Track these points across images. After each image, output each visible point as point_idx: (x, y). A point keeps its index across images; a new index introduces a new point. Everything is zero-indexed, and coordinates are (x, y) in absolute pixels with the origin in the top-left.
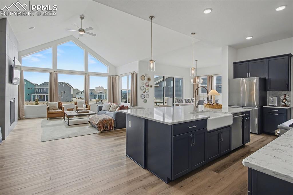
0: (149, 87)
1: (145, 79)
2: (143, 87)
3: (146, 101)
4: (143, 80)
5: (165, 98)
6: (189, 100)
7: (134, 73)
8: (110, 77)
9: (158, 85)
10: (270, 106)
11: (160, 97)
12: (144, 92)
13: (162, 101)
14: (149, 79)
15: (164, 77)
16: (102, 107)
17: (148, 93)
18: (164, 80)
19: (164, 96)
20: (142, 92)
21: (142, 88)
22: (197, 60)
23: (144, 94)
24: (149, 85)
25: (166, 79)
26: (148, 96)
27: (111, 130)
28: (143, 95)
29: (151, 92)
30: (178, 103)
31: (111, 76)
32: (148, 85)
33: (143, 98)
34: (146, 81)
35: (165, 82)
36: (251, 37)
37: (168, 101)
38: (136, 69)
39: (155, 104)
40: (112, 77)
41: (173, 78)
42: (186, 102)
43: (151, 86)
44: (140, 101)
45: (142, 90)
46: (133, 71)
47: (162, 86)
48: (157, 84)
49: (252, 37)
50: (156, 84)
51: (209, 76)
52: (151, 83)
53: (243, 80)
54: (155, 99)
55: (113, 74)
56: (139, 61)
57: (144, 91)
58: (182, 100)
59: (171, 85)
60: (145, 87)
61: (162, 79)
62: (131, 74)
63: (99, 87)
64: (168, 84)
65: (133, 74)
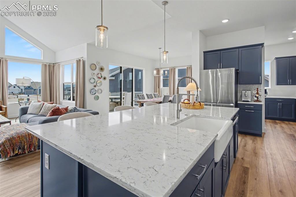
0: (102, 80)
1: (96, 68)
2: (94, 79)
3: (98, 97)
4: (93, 70)
5: (122, 92)
6: (151, 95)
7: (80, 60)
8: (46, 65)
9: (114, 78)
10: (244, 101)
11: (117, 92)
12: (95, 86)
13: (119, 97)
14: (102, 69)
15: (121, 67)
16: (28, 108)
17: (100, 88)
18: (121, 72)
19: (121, 91)
20: (92, 86)
21: (92, 81)
22: (161, 48)
23: (95, 88)
24: (102, 77)
25: (123, 71)
26: (100, 91)
27: (31, 151)
28: (93, 91)
29: (105, 85)
30: (139, 99)
31: (48, 64)
32: (100, 77)
33: (93, 93)
34: (97, 71)
35: (122, 74)
36: (227, 19)
37: (125, 97)
38: (83, 55)
39: (110, 101)
40: (49, 66)
41: (132, 69)
42: (148, 98)
43: (105, 78)
44: (89, 98)
45: (91, 83)
46: (79, 57)
47: (119, 79)
48: (112, 76)
49: (229, 20)
50: (110, 77)
51: (171, 68)
52: (105, 74)
53: (218, 71)
54: (111, 94)
55: (49, 61)
56: (87, 43)
57: (95, 84)
58: (143, 95)
59: (129, 78)
60: (96, 79)
61: (119, 71)
62: (75, 62)
63: (24, 78)
64: (126, 77)
65: (78, 61)
